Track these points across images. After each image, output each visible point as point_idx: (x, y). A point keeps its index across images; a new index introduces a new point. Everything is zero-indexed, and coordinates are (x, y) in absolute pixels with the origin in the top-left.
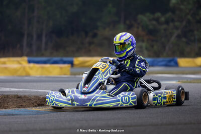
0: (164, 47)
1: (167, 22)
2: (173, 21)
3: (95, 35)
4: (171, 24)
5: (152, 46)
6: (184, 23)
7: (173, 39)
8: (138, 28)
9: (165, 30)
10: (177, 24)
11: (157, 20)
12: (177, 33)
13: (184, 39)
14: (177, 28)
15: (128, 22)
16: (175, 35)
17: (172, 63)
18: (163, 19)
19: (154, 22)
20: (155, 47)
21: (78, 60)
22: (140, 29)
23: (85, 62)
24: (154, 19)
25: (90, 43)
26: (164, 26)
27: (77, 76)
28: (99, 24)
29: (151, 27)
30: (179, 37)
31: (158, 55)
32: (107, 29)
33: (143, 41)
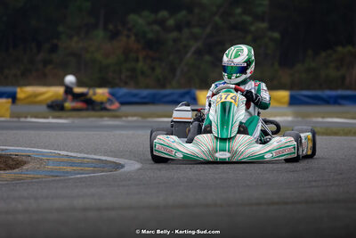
0: (173, 70)
1: (179, 28)
2: (188, 24)
3: (54, 49)
4: (186, 31)
5: (153, 69)
6: (208, 30)
8: (128, 37)
9: (175, 41)
10: (196, 30)
11: (162, 23)
12: (195, 46)
13: (207, 58)
14: (195, 37)
15: (111, 27)
16: (193, 49)
17: (187, 99)
18: (171, 22)
19: (156, 28)
20: (158, 71)
21: (24, 92)
22: (133, 38)
23: (36, 95)
24: (156, 22)
25: (46, 63)
26: (174, 34)
27: (22, 119)
28: (61, 29)
29: (150, 36)
30: (199, 53)
31: (162, 84)
32: (75, 39)
33: (137, 60)
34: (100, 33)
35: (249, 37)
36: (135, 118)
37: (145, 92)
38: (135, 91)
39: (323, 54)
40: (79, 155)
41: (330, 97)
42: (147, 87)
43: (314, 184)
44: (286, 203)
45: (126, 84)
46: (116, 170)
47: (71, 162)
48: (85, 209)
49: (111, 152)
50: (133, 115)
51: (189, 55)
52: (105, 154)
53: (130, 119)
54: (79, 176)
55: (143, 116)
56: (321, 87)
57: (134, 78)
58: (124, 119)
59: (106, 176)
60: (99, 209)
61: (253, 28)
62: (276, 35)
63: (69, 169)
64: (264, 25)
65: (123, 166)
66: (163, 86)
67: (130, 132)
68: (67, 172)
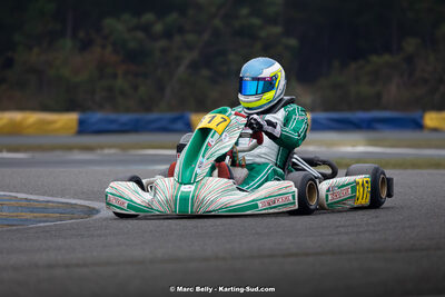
0: (161, 88)
1: (168, 35)
2: (181, 30)
4: (178, 39)
5: (136, 88)
6: (206, 36)
7: (181, 70)
8: (104, 47)
9: (164, 51)
10: (191, 37)
11: (146, 28)
12: (189, 57)
13: (205, 72)
14: (189, 47)
15: (81, 34)
16: (186, 62)
17: (179, 125)
18: (158, 28)
19: (140, 35)
20: (142, 90)
22: (109, 49)
24: (138, 27)
26: (162, 43)
29: (132, 45)
30: (194, 66)
31: (147, 106)
32: (36, 50)
33: (115, 76)
34: (68, 43)
35: (258, 46)
36: (112, 151)
37: (125, 117)
38: (113, 116)
39: (353, 66)
40: (41, 198)
41: (363, 121)
42: (127, 110)
43: (342, 230)
44: (307, 255)
45: (101, 107)
46: (89, 216)
47: (31, 207)
48: (50, 266)
49: (83, 193)
50: (110, 146)
51: (182, 69)
52: (75, 196)
53: (106, 151)
54: (42, 224)
55: (123, 148)
56: (350, 108)
57: (111, 99)
58: (99, 152)
59: (77, 224)
60: (67, 266)
61: (263, 34)
62: (293, 42)
63: (29, 216)
64: (277, 30)
65: (98, 211)
66: (148, 109)
67: (107, 169)
68: (27, 220)
